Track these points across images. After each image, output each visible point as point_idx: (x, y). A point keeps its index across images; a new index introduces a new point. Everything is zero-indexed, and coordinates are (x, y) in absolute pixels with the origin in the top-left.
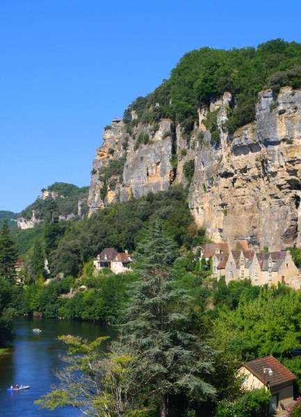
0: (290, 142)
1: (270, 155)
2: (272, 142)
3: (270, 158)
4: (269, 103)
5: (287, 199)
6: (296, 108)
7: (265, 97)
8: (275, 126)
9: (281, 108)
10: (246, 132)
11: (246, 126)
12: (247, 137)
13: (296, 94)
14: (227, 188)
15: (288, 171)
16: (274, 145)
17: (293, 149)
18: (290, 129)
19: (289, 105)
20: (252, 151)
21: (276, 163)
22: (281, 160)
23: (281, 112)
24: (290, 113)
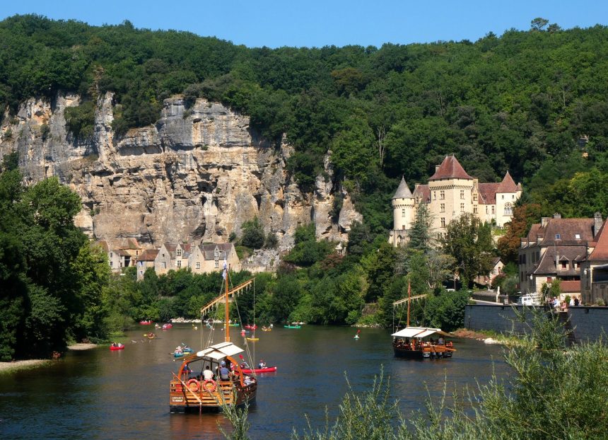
0: (205, 148)
1: (181, 158)
2: (185, 147)
3: (181, 161)
4: (180, 110)
5: (197, 199)
6: (212, 119)
7: (174, 105)
8: (190, 132)
9: (197, 116)
10: (144, 134)
11: (144, 128)
12: (145, 138)
13: (213, 106)
14: (102, 186)
15: (200, 174)
16: (185, 150)
17: (208, 155)
18: (205, 137)
19: (205, 116)
20: (146, 153)
21: (188, 166)
22: (193, 164)
23: (196, 121)
24: (206, 123)
